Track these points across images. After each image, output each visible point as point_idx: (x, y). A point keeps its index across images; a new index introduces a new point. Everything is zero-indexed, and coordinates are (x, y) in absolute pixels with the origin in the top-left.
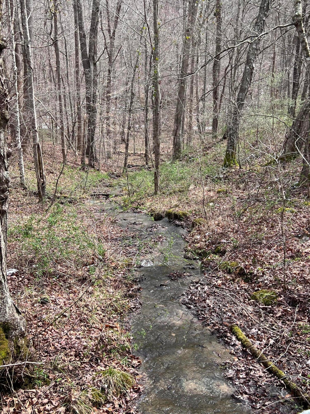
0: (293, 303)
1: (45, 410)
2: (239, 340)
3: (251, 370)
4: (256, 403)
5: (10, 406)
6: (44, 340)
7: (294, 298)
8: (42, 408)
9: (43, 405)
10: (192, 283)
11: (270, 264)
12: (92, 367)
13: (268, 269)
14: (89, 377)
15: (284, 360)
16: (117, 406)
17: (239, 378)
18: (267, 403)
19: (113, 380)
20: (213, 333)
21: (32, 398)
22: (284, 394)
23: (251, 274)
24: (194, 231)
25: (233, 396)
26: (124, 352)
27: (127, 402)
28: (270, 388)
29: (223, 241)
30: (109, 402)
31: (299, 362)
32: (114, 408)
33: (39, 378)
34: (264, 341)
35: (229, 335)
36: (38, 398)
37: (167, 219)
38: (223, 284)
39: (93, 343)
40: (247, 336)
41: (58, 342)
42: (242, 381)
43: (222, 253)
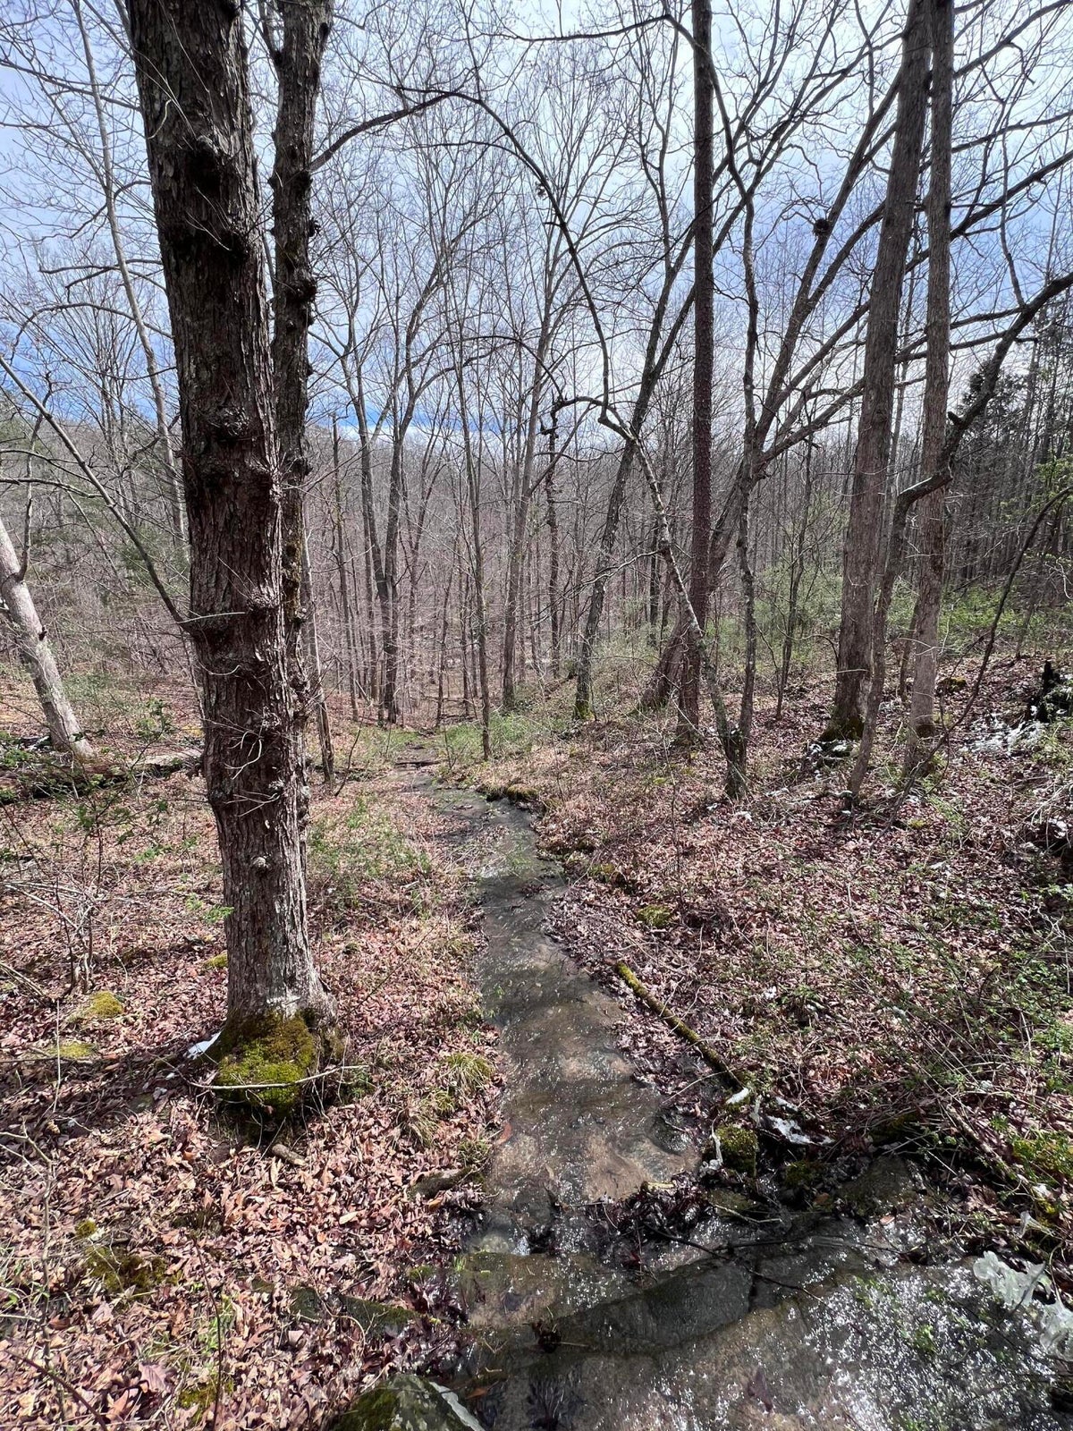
0: (694, 922)
1: (370, 1136)
2: (630, 986)
3: (652, 1033)
4: (666, 1085)
5: (320, 1137)
6: (358, 1016)
7: (694, 916)
8: (366, 1134)
9: (367, 1128)
10: (555, 900)
11: (657, 866)
12: (431, 1053)
13: (656, 873)
14: (429, 1072)
15: (694, 1011)
16: (473, 1114)
17: (638, 1048)
18: (681, 1085)
19: (464, 1072)
20: (592, 978)
21: (350, 1120)
22: (702, 1068)
23: (634, 882)
24: (546, 818)
25: (633, 1078)
26: (474, 1021)
27: (486, 1104)
28: (682, 1060)
29: (589, 831)
30: (460, 1109)
31: (714, 1014)
32: (469, 1117)
33: (357, 1085)
34: (664, 985)
35: (615, 979)
36: (360, 1118)
37: (506, 799)
38: (596, 898)
39: (427, 1012)
40: (640, 978)
41: (378, 1017)
42: (643, 1051)
43: (589, 850)
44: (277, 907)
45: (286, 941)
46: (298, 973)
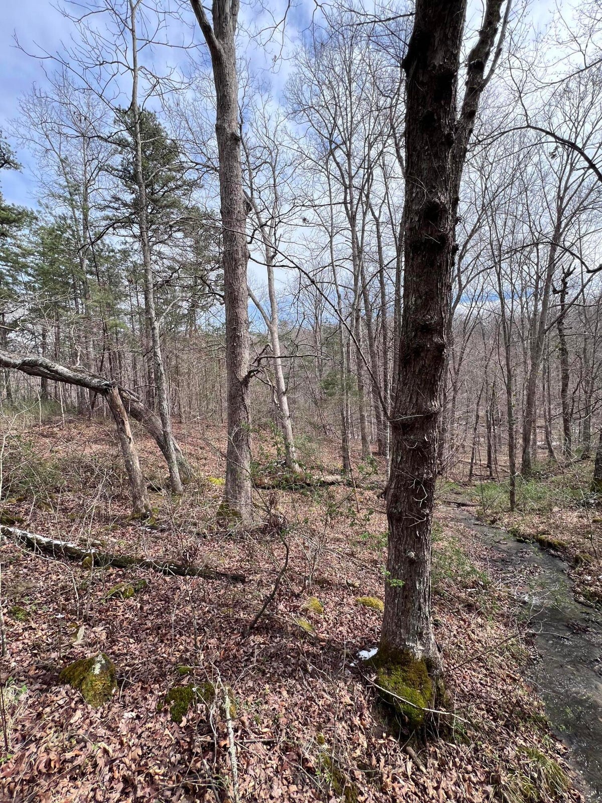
5: (435, 758)
8: (467, 776)
14: (511, 752)
24: (579, 569)
33: (457, 732)
37: (537, 544)
44: (417, 585)
45: (420, 609)
46: (424, 632)
